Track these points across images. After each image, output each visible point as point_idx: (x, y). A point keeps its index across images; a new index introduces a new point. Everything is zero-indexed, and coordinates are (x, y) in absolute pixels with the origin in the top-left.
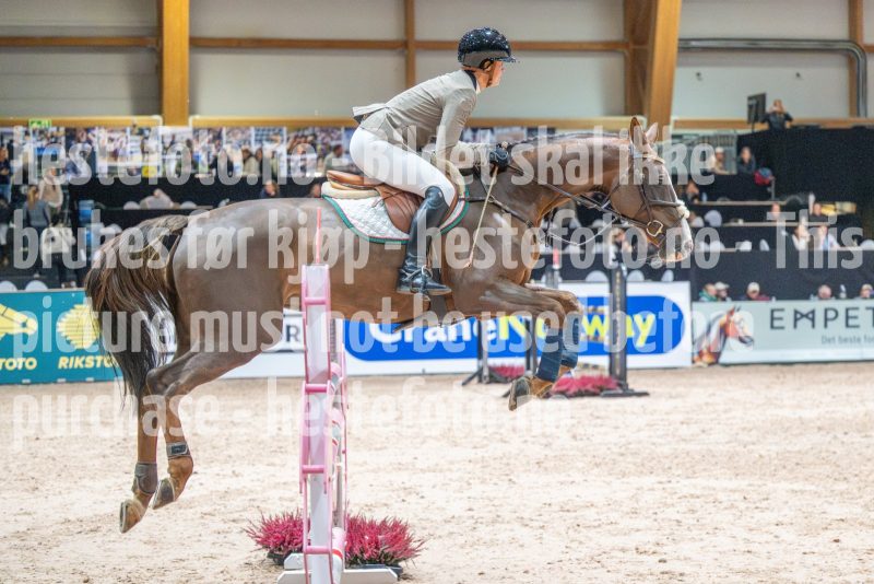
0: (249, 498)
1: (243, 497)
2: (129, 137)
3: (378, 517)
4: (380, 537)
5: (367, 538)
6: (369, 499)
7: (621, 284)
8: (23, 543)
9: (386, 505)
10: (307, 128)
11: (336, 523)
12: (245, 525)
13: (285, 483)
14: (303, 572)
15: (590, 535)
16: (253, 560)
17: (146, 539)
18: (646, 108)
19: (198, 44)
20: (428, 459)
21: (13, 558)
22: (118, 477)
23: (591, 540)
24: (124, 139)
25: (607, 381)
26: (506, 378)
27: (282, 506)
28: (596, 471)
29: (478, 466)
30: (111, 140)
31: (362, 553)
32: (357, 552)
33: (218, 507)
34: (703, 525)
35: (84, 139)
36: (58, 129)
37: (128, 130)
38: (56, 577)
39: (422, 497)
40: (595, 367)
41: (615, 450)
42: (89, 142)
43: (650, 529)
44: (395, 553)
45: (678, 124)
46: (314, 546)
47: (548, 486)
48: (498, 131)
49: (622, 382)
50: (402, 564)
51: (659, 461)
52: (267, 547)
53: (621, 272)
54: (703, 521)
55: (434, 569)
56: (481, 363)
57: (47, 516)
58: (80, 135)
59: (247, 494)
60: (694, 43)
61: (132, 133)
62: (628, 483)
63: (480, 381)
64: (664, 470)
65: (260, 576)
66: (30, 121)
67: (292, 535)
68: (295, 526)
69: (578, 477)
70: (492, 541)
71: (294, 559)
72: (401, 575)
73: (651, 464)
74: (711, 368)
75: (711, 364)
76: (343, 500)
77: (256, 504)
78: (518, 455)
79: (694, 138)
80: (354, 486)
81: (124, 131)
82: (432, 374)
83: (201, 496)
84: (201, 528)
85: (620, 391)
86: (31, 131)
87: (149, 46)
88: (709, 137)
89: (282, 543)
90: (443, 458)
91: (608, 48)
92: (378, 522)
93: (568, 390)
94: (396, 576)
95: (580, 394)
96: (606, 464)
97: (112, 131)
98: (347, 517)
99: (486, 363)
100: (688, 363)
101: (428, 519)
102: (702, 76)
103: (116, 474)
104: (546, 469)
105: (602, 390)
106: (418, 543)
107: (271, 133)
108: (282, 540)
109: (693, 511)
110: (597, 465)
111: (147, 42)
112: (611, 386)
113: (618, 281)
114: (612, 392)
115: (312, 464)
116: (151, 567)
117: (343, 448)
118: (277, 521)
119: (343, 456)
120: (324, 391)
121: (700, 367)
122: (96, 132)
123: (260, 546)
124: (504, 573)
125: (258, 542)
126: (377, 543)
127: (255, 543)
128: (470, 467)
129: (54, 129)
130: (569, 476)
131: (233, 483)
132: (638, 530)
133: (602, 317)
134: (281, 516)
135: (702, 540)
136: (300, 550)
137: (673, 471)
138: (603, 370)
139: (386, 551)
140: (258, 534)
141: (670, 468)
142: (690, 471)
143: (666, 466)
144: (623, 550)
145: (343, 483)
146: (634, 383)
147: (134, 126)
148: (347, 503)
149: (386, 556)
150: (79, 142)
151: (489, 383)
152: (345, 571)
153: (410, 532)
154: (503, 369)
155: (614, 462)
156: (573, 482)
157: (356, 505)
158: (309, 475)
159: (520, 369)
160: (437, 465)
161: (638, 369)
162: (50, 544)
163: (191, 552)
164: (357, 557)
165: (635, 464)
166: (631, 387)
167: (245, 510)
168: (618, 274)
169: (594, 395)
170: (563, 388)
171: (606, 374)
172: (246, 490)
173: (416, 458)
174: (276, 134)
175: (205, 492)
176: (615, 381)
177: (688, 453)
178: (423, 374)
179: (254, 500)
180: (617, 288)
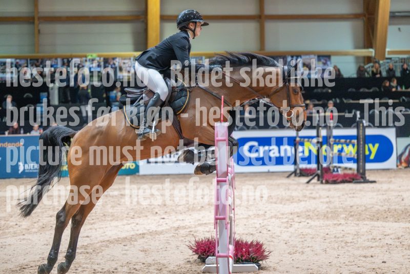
0: (189, 230)
1: (186, 230)
2: (133, 62)
3: (249, 239)
4: (250, 250)
5: (244, 250)
6: (244, 231)
7: (363, 129)
8: (85, 251)
9: (252, 234)
10: (214, 57)
11: (230, 243)
12: (187, 243)
13: (205, 224)
14: (215, 265)
15: (349, 249)
16: (191, 259)
17: (142, 249)
18: (374, 45)
19: (164, 18)
20: (272, 212)
21: (81, 257)
22: (128, 220)
23: (349, 251)
24: (130, 63)
25: (356, 175)
26: (308, 174)
27: (204, 234)
28: (351, 218)
29: (295, 216)
30: (124, 63)
31: (242, 257)
32: (239, 256)
33: (174, 235)
34: (403, 245)
35: (112, 63)
36: (100, 59)
37: (132, 59)
38: (101, 266)
39: (269, 231)
40: (350, 169)
41: (360, 209)
42: (114, 64)
43: (378, 247)
44: (257, 257)
45: (390, 53)
46: (220, 254)
47: (328, 226)
48: (304, 57)
49: (363, 176)
50: (260, 262)
51: (382, 214)
52: (197, 254)
53: (363, 124)
54: (403, 243)
55: (276, 265)
56: (296, 167)
57: (96, 238)
58: (109, 61)
59: (187, 229)
60: (397, 14)
61: (133, 60)
62: (367, 224)
63: (295, 175)
64: (384, 219)
65: (195, 267)
66: (88, 54)
67: (209, 248)
68: (210, 244)
69: (343, 222)
70: (302, 251)
71: (211, 259)
72: (260, 268)
73: (378, 215)
74: (406, 169)
75: (406, 167)
76: (233, 231)
77: (192, 233)
78: (314, 211)
79: (397, 59)
80: (237, 225)
81: (130, 59)
82: (273, 172)
83: (167, 229)
84: (167, 244)
85: (362, 180)
86: (88, 59)
87: (142, 20)
88: (404, 59)
89: (205, 252)
90: (279, 212)
91: (356, 17)
92: (249, 243)
93: (337, 180)
94: (257, 268)
95: (343, 182)
96: (356, 215)
97: (125, 59)
98: (234, 240)
99: (298, 167)
100: (395, 167)
101: (272, 241)
102: (401, 29)
103: (127, 219)
104: (327, 218)
105: (353, 180)
106: (268, 253)
107: (197, 59)
108: (205, 250)
109: (399, 238)
110: (351, 216)
111: (140, 18)
112: (358, 178)
113: (361, 128)
114: (359, 181)
115: (220, 215)
116: (144, 262)
117: (233, 208)
118: (202, 241)
119: (233, 211)
120: (225, 181)
121: (400, 169)
122: (117, 60)
123: (194, 253)
124: (309, 267)
125: (193, 251)
126: (249, 252)
127: (192, 252)
128: (291, 217)
129: (98, 59)
130: (339, 221)
131: (182, 224)
132: (372, 247)
133: (354, 146)
134: (204, 239)
135: (403, 252)
136: (213, 255)
137: (388, 219)
138: (354, 170)
139: (253, 256)
140: (194, 248)
141: (387, 217)
142: (397, 219)
143: (385, 216)
144: (365, 257)
145: (233, 223)
146: (369, 177)
147: (135, 57)
148: (235, 233)
149: (253, 258)
150: (109, 64)
151: (300, 176)
152: (234, 265)
153: (264, 247)
154: (306, 170)
155: (360, 214)
156: (340, 224)
157: (238, 234)
158: (218, 221)
159: (314, 170)
160: (276, 215)
161: (371, 170)
162: (98, 251)
163: (162, 255)
164: (239, 259)
165: (370, 215)
166: (368, 178)
167: (187, 236)
168: (361, 125)
169: (350, 182)
170: (335, 179)
171: (356, 172)
172: (187, 227)
173: (266, 212)
174: (200, 60)
175: (168, 228)
176: (360, 176)
177: (395, 210)
178: (269, 172)
179: (191, 231)
180: (361, 131)
